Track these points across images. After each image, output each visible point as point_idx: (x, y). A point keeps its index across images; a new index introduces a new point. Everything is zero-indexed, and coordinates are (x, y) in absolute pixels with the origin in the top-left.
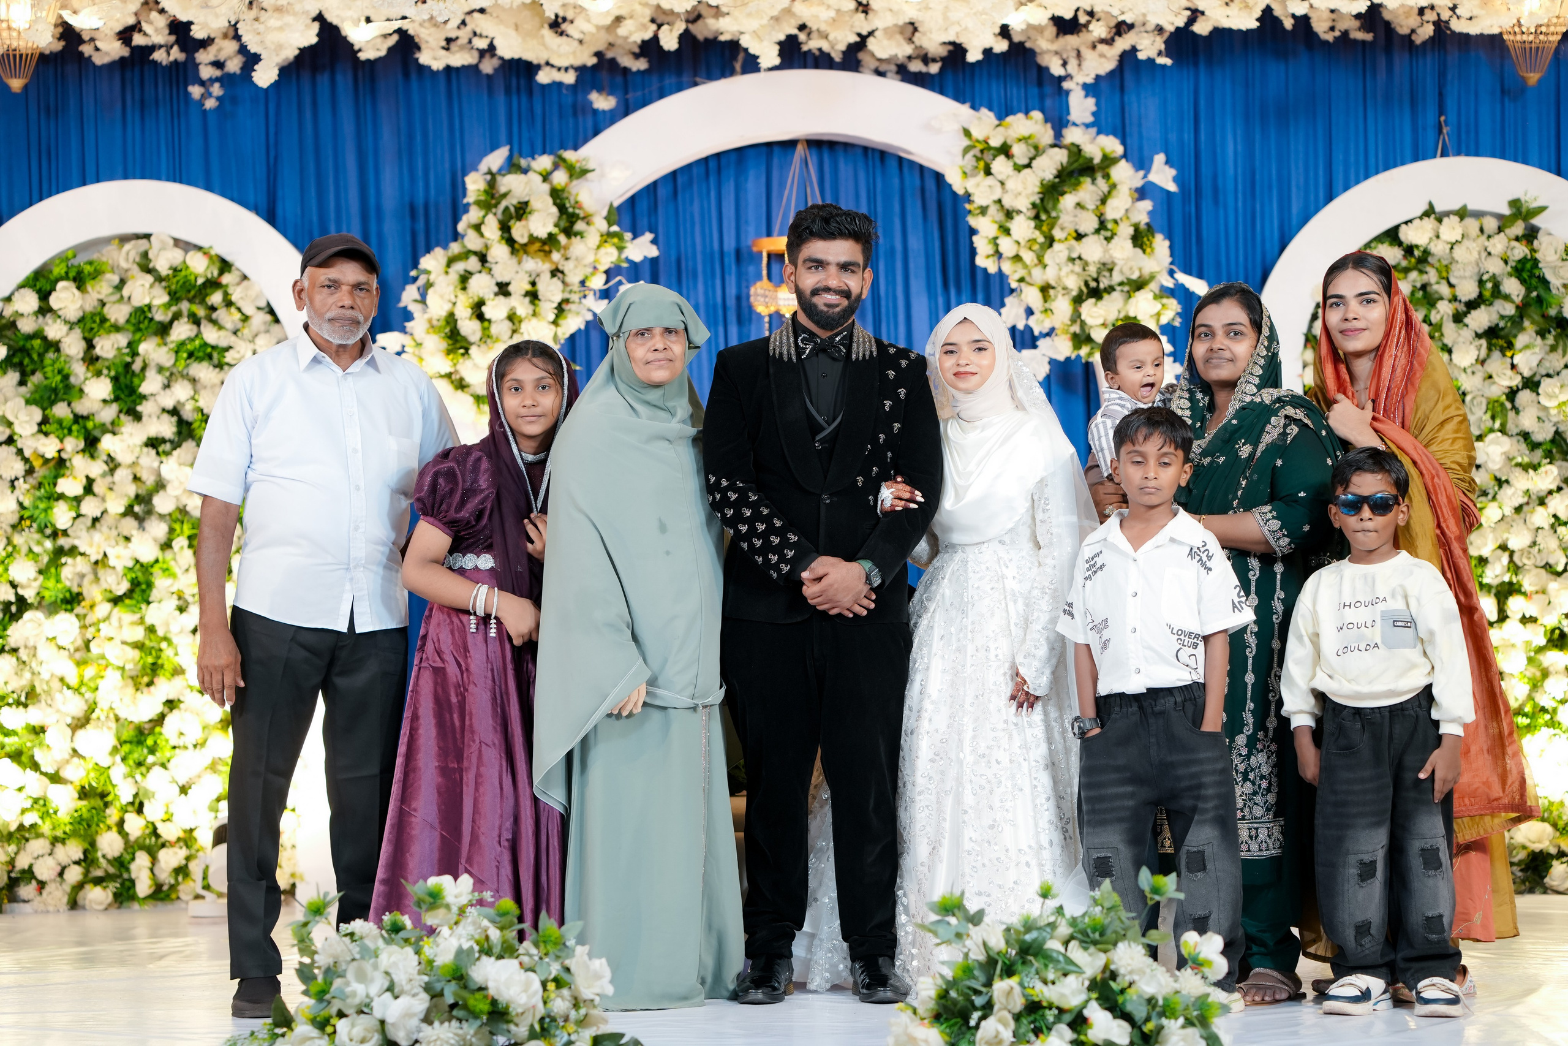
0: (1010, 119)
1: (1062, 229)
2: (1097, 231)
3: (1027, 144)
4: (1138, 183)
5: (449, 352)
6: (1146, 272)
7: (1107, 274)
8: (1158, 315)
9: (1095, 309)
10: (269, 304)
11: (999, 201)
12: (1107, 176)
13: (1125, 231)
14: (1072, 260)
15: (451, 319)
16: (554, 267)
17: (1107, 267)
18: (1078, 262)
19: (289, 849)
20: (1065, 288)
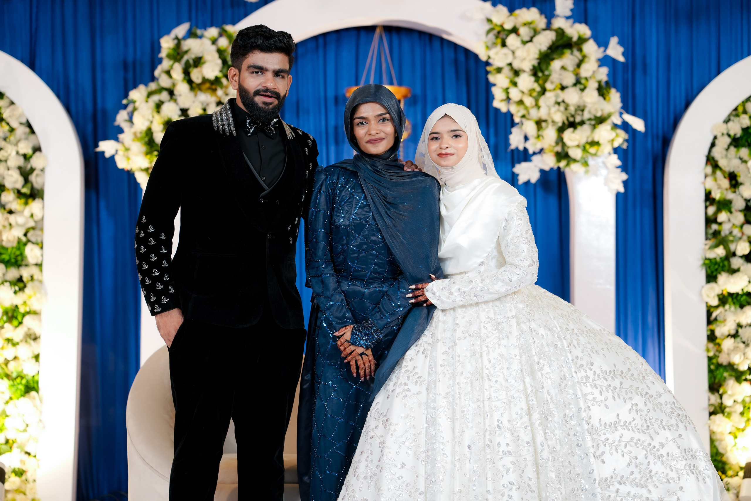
0: (517, 12)
1: (552, 83)
2: (575, 85)
3: (530, 28)
4: (600, 55)
5: (147, 154)
6: (606, 113)
7: (580, 113)
8: (613, 141)
9: (573, 135)
10: (28, 122)
11: (510, 64)
12: (580, 50)
13: (593, 85)
14: (559, 104)
15: (149, 132)
16: (218, 100)
17: (581, 109)
18: (562, 104)
19: (31, 483)
20: (553, 122)
